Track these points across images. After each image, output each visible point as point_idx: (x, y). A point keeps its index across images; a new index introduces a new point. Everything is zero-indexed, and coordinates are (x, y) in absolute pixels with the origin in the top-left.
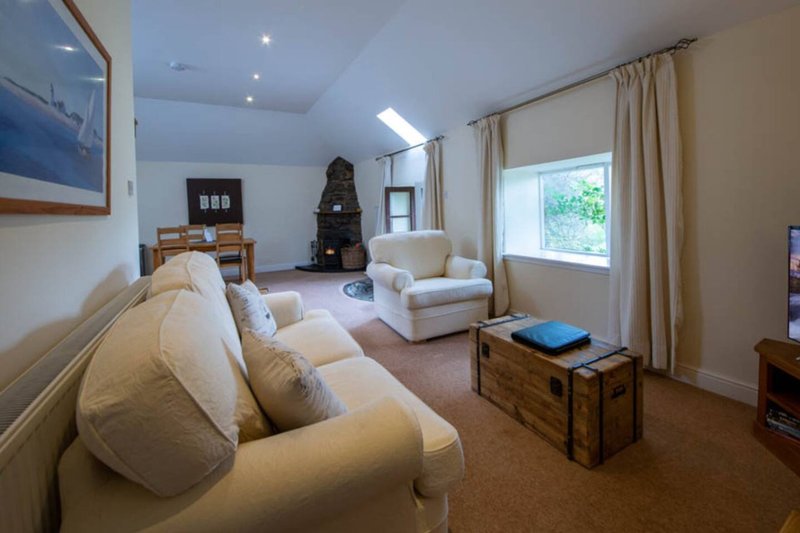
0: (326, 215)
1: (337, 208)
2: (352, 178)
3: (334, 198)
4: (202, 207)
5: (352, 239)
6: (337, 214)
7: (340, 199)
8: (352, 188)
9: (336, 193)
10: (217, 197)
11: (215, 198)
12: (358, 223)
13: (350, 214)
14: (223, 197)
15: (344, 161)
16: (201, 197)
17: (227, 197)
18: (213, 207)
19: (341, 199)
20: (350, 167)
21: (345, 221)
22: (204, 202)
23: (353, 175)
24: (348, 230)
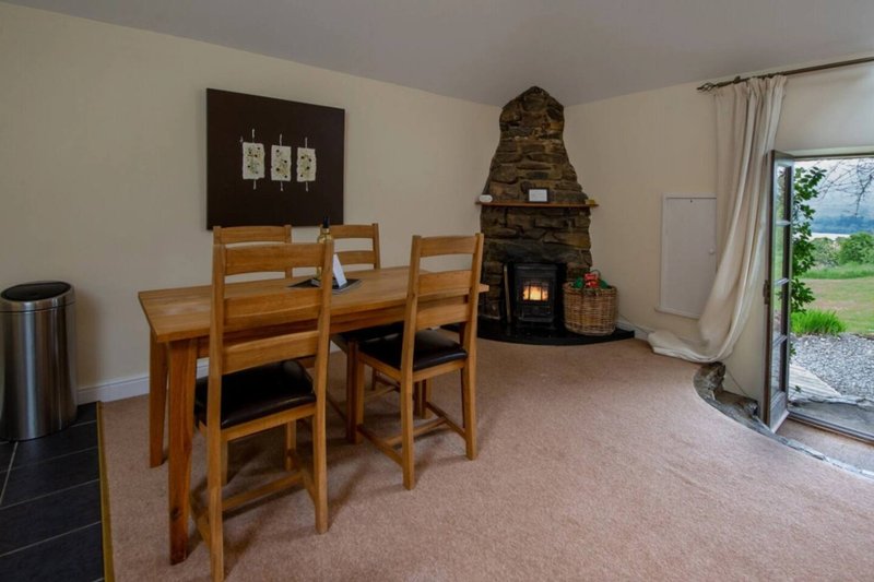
0: (507, 210)
1: (538, 196)
2: (558, 135)
3: (522, 173)
4: (247, 175)
5: (572, 265)
6: (538, 209)
7: (539, 177)
8: (561, 155)
9: (526, 162)
10: (286, 151)
11: (282, 153)
12: (584, 231)
13: (566, 209)
14: (301, 151)
15: (546, 96)
16: (246, 146)
17: (311, 153)
18: (275, 176)
19: (543, 176)
20: (556, 111)
21: (554, 223)
22: (252, 162)
23: (561, 130)
24: (561, 243)
